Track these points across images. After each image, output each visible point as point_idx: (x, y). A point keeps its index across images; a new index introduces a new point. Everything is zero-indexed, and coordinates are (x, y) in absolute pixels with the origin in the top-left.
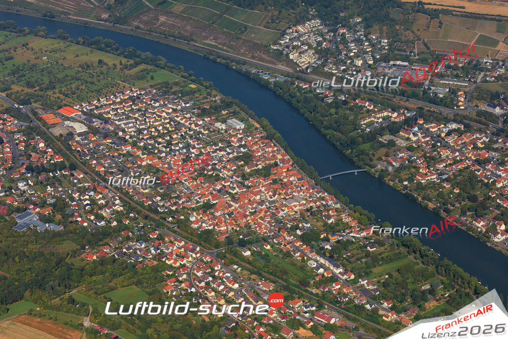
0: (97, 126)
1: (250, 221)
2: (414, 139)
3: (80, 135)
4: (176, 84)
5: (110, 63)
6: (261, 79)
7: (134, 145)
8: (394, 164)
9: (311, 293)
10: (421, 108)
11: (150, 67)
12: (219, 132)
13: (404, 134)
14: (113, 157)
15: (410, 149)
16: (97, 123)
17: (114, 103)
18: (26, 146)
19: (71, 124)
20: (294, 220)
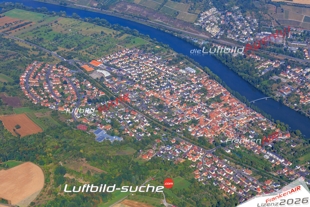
0: (115, 72)
1: (222, 131)
2: (289, 77)
3: (108, 78)
4: (149, 46)
5: (108, 33)
6: (194, 43)
7: (140, 84)
8: (284, 93)
9: (273, 175)
10: (287, 59)
11: (130, 36)
12: (182, 75)
13: (283, 75)
14: (131, 91)
15: (289, 84)
17: (119, 58)
18: (81, 86)
19: (101, 71)
20: (245, 129)
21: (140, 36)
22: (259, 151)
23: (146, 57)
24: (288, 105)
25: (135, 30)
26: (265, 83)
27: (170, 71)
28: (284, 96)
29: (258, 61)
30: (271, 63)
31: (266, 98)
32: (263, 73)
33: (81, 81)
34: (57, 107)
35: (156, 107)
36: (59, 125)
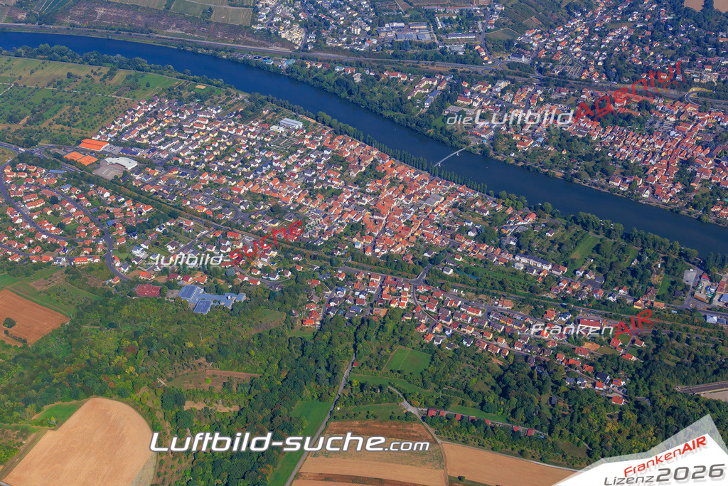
0: (145, 157)
1: (416, 234)
2: (475, 104)
5: (83, 75)
7: (208, 171)
8: (483, 136)
13: (462, 102)
18: (89, 199)
19: (115, 160)
20: (452, 221)
21: (153, 70)
22: (500, 258)
23: (191, 113)
24: (500, 158)
25: (137, 58)
26: (438, 123)
27: (253, 133)
28: (485, 142)
29: (405, 83)
30: (430, 83)
31: (457, 152)
32: (427, 105)
33: (85, 191)
34: (70, 259)
35: (264, 212)
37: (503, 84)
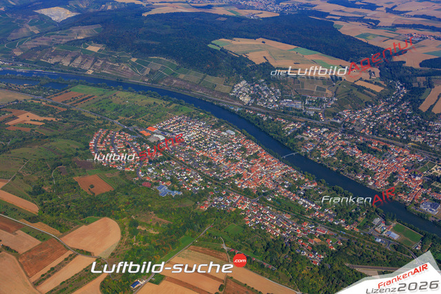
1: (262, 182)
2: (310, 136)
3: (163, 141)
4: (194, 113)
5: (159, 103)
6: (231, 109)
7: (190, 145)
8: (308, 149)
9: (308, 218)
10: (306, 122)
11: (178, 105)
12: (224, 136)
13: (305, 134)
14: (184, 152)
15: (311, 141)
16: (168, 135)
17: (170, 124)
18: (141, 148)
19: (157, 136)
20: (280, 180)
21: (186, 105)
22: (294, 198)
23: (193, 123)
24: (312, 159)
25: (181, 100)
26: (291, 141)
27: (214, 134)
28: (308, 151)
29: (284, 123)
30: (294, 125)
31: (294, 153)
32: (289, 133)
33: (141, 145)
34: (124, 168)
35: (205, 164)
36: (127, 183)
37: (325, 130)
